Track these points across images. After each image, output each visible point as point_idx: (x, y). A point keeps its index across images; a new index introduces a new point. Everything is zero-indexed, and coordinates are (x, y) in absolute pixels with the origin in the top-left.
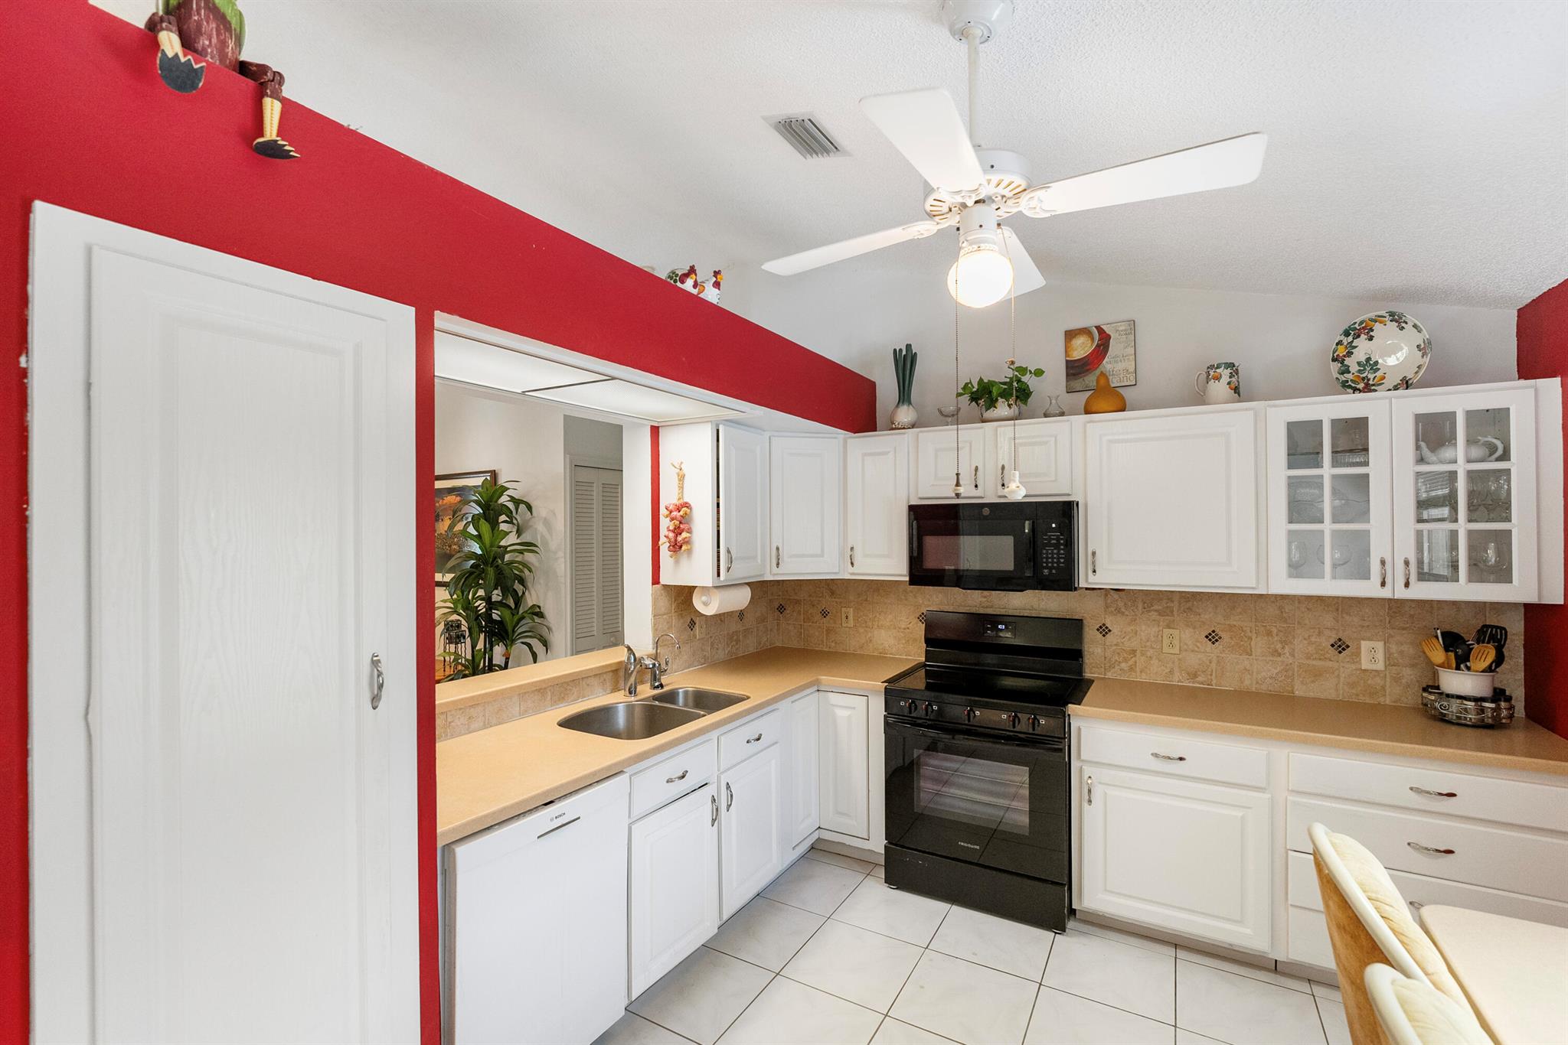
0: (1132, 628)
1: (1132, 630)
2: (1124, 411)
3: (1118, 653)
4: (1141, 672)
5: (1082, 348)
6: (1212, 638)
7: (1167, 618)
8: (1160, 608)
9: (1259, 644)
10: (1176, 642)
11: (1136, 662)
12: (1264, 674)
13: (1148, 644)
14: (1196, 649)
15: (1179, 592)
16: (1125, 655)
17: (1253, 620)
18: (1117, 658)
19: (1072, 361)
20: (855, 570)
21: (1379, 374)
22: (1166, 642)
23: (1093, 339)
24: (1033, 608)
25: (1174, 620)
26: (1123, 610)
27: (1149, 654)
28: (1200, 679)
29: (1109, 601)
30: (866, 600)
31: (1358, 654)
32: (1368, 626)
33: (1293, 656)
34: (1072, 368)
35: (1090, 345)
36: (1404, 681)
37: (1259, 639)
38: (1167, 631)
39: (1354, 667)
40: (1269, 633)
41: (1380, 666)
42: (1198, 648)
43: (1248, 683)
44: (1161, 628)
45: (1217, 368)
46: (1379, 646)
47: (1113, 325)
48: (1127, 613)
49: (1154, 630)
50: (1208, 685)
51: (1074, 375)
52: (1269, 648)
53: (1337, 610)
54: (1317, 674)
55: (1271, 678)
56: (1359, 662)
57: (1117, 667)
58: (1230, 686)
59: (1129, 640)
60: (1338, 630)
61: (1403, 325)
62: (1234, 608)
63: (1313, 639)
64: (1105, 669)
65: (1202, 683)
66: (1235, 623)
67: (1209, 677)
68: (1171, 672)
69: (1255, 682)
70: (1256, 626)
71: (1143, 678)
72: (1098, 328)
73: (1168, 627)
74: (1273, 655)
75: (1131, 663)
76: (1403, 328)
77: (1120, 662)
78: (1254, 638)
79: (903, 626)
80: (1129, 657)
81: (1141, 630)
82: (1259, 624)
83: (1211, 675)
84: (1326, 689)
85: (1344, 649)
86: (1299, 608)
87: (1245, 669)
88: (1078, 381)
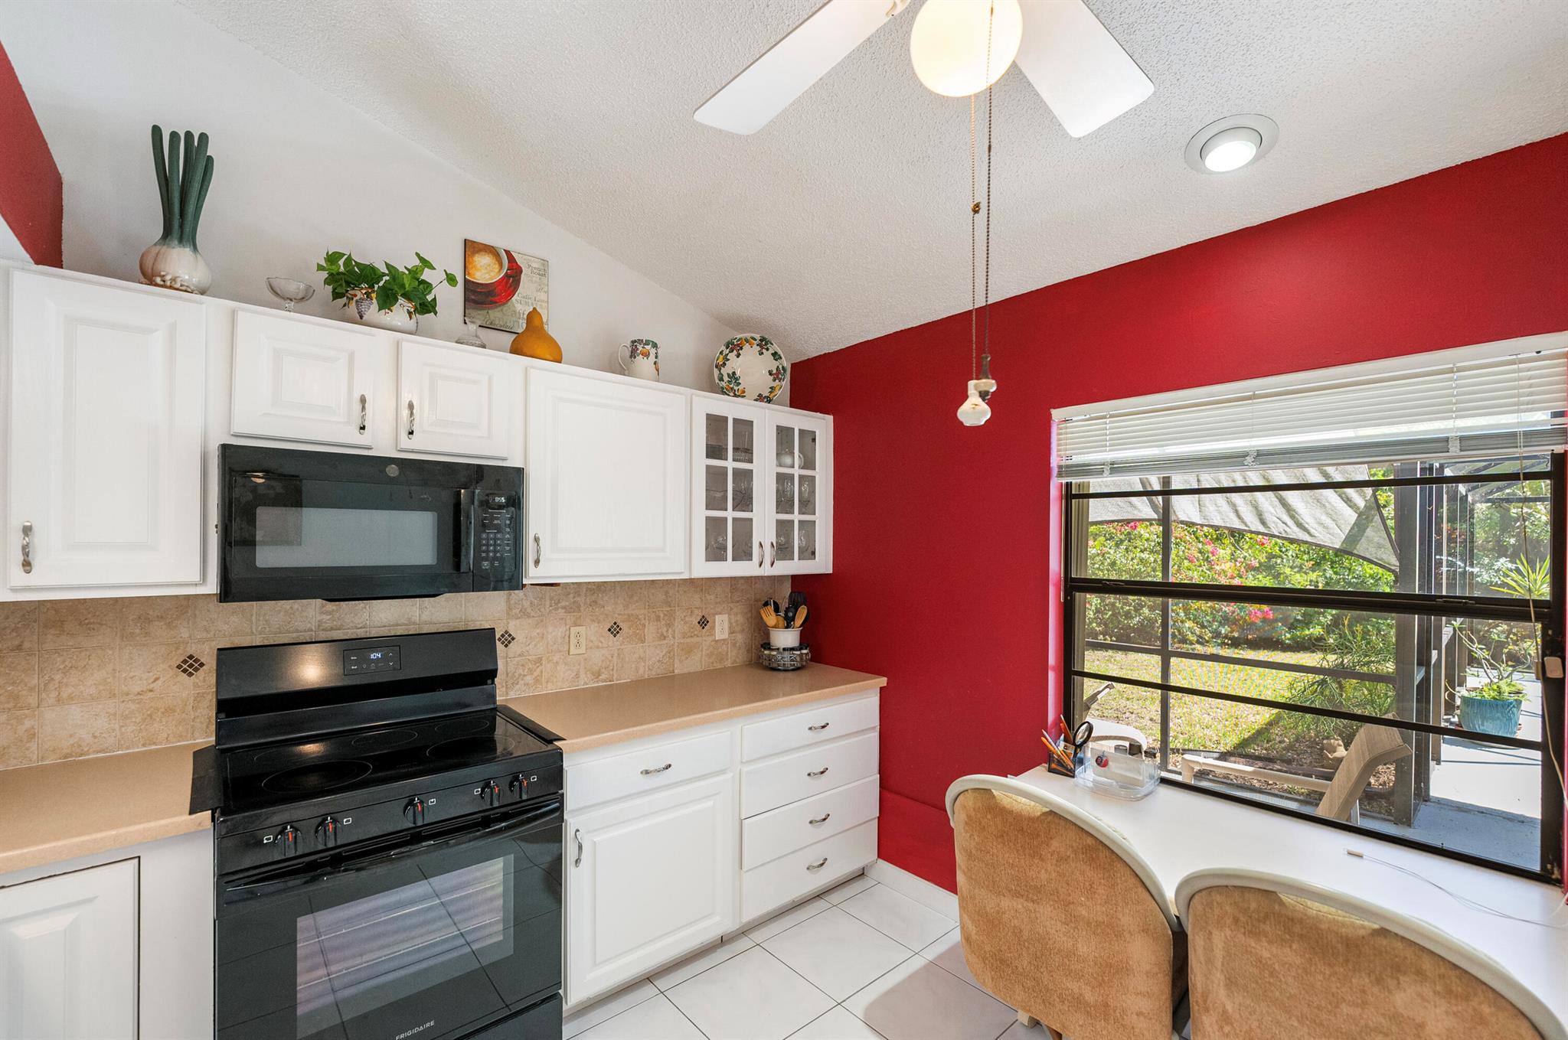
0: (538, 631)
1: (538, 634)
2: (560, 362)
3: (523, 665)
4: (547, 682)
5: (486, 272)
6: (615, 630)
7: (575, 614)
8: (567, 603)
9: (650, 630)
10: (583, 640)
11: (542, 672)
12: (654, 659)
13: (555, 647)
14: (600, 644)
15: (586, 583)
16: (531, 666)
17: (647, 607)
18: (521, 671)
19: (473, 282)
20: (34, 579)
21: (740, 387)
22: (573, 641)
23: (501, 265)
24: (411, 623)
25: (580, 617)
26: (529, 610)
27: (555, 659)
28: (603, 676)
29: (512, 602)
30: (19, 648)
31: (713, 628)
32: (720, 603)
33: (674, 638)
34: (474, 292)
35: (498, 270)
36: (738, 645)
37: (651, 624)
38: (574, 630)
39: (711, 639)
40: (658, 619)
41: (726, 636)
42: (602, 643)
43: (644, 672)
44: (568, 627)
45: (645, 344)
46: (725, 617)
47: (525, 257)
48: (533, 614)
49: (561, 630)
50: (610, 681)
51: (476, 302)
52: (658, 633)
53: (702, 590)
54: (688, 650)
55: (659, 661)
56: (714, 635)
57: (521, 682)
58: (628, 678)
59: (535, 645)
60: (702, 608)
61: (764, 351)
62: (631, 597)
63: (687, 619)
64: (507, 688)
65: (605, 681)
66: (633, 612)
67: (611, 673)
68: (577, 676)
69: (647, 669)
70: (649, 612)
71: (551, 689)
72: (507, 252)
73: (576, 625)
74: (660, 639)
75: (536, 674)
76: (763, 353)
77: (524, 676)
78: (647, 624)
79: (138, 689)
80: (535, 667)
81: (547, 632)
82: (650, 610)
83: (613, 670)
84: (694, 663)
85: (706, 625)
86: (678, 591)
87: (640, 657)
88: (482, 312)
